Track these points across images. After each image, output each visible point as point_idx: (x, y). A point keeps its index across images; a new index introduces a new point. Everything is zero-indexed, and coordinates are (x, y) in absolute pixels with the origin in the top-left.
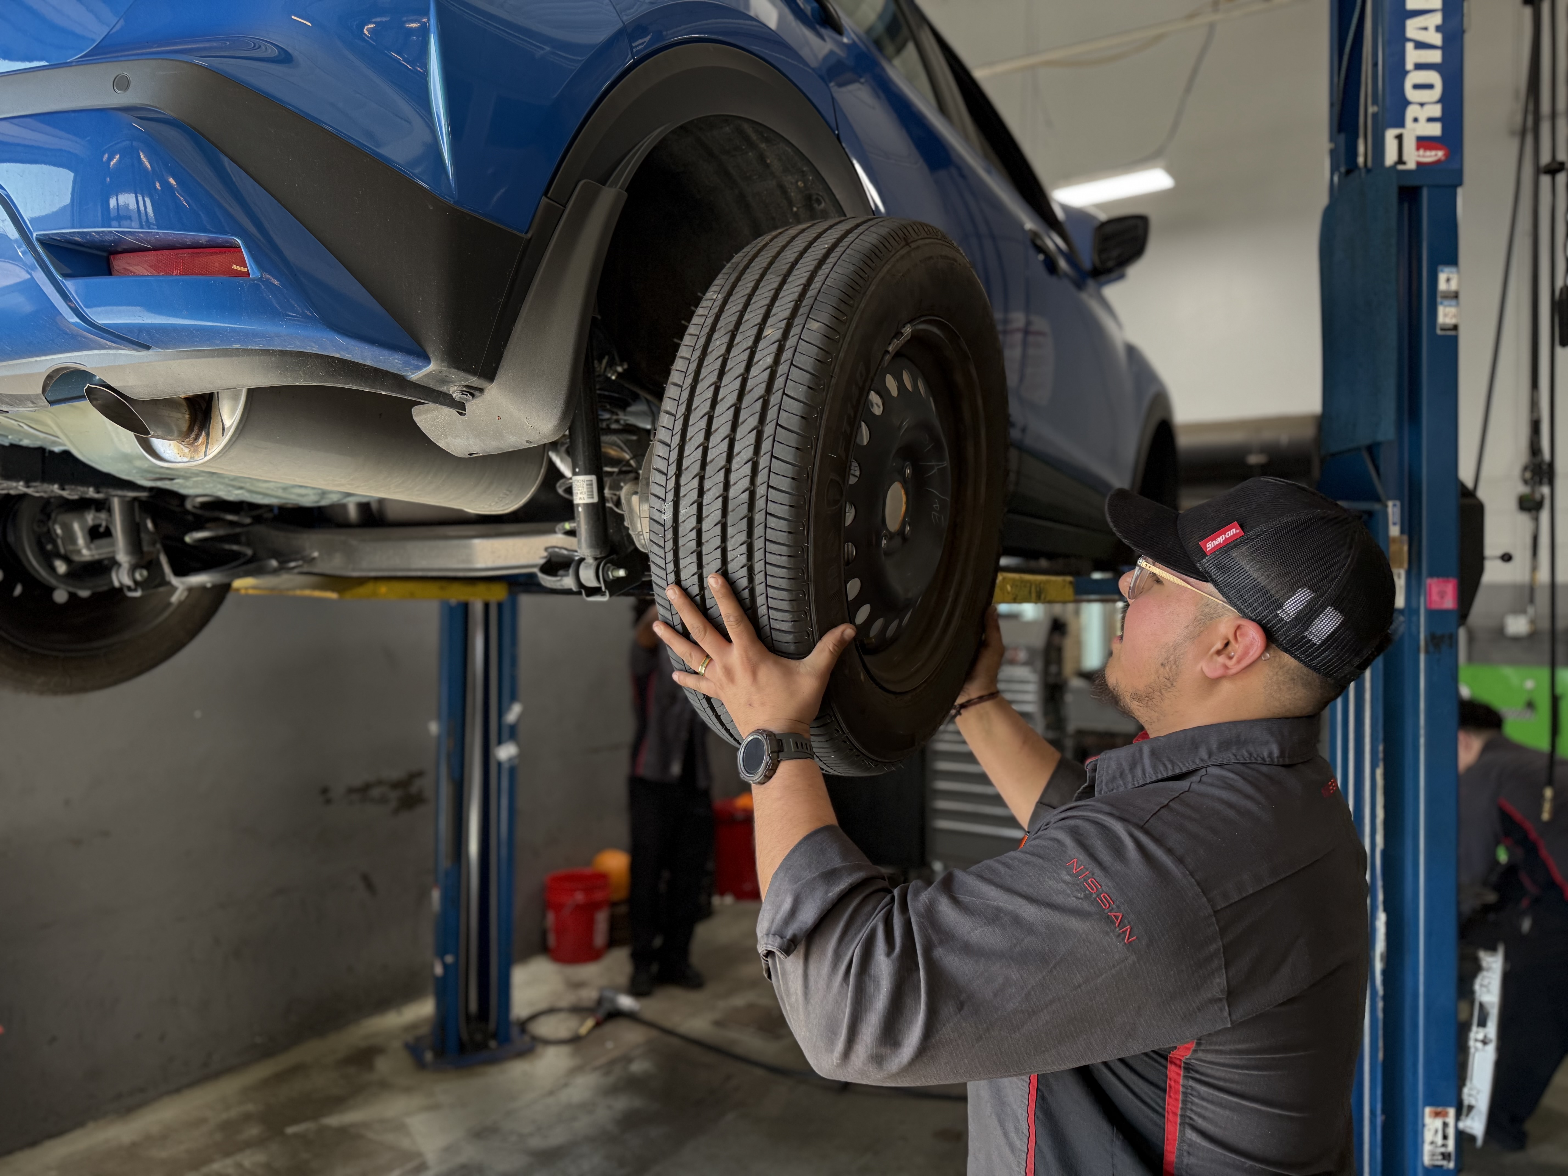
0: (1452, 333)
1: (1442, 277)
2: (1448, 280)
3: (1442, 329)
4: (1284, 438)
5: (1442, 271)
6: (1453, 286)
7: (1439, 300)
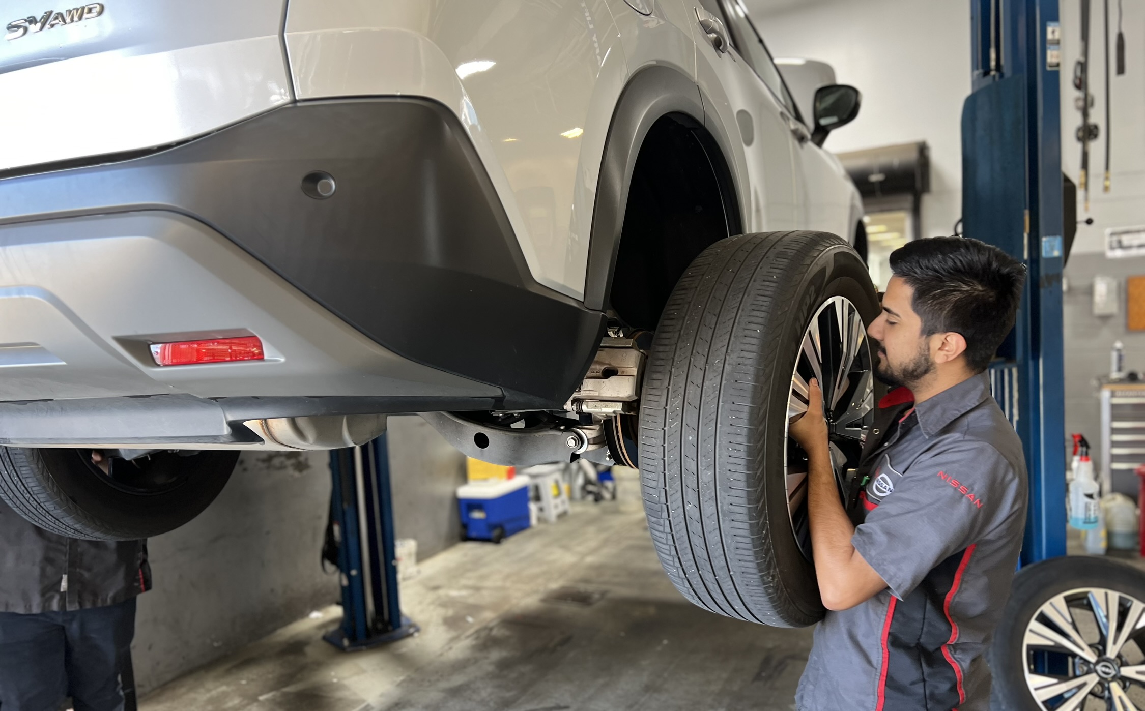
0: (1055, 69)
1: (1049, 30)
2: (1053, 32)
3: (1051, 66)
4: (895, 161)
5: (1050, 26)
6: (1057, 36)
7: (1048, 46)
